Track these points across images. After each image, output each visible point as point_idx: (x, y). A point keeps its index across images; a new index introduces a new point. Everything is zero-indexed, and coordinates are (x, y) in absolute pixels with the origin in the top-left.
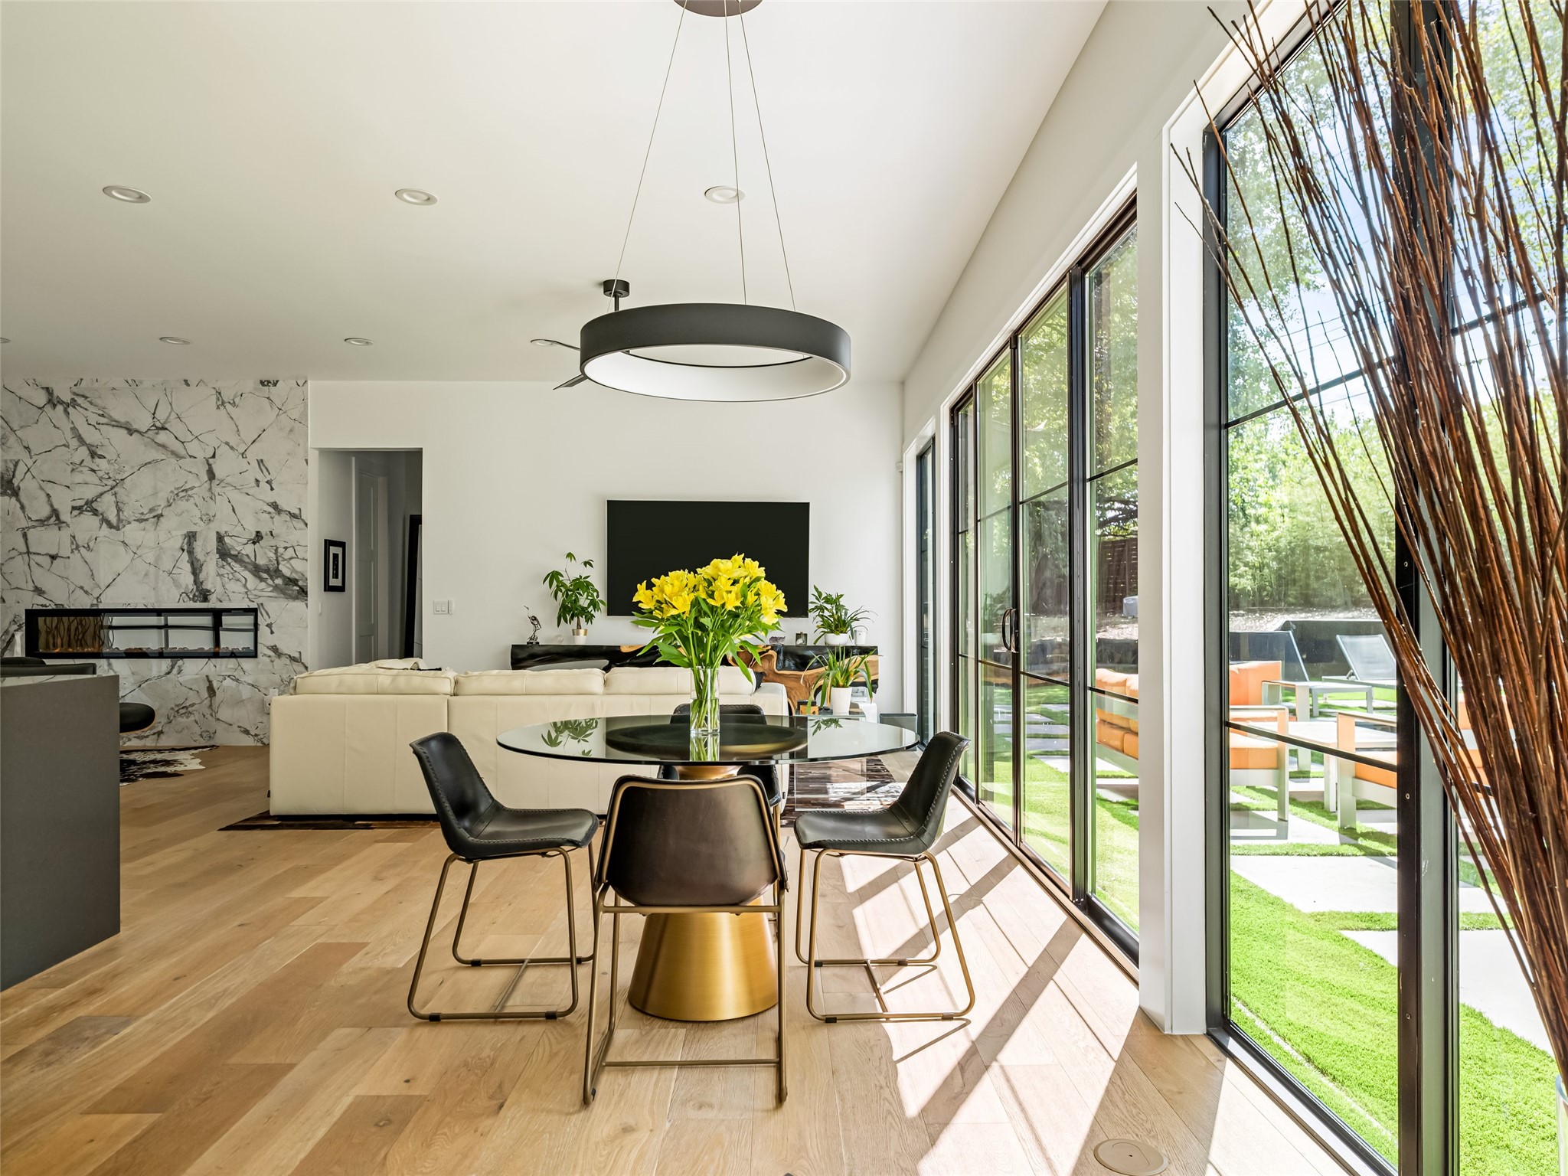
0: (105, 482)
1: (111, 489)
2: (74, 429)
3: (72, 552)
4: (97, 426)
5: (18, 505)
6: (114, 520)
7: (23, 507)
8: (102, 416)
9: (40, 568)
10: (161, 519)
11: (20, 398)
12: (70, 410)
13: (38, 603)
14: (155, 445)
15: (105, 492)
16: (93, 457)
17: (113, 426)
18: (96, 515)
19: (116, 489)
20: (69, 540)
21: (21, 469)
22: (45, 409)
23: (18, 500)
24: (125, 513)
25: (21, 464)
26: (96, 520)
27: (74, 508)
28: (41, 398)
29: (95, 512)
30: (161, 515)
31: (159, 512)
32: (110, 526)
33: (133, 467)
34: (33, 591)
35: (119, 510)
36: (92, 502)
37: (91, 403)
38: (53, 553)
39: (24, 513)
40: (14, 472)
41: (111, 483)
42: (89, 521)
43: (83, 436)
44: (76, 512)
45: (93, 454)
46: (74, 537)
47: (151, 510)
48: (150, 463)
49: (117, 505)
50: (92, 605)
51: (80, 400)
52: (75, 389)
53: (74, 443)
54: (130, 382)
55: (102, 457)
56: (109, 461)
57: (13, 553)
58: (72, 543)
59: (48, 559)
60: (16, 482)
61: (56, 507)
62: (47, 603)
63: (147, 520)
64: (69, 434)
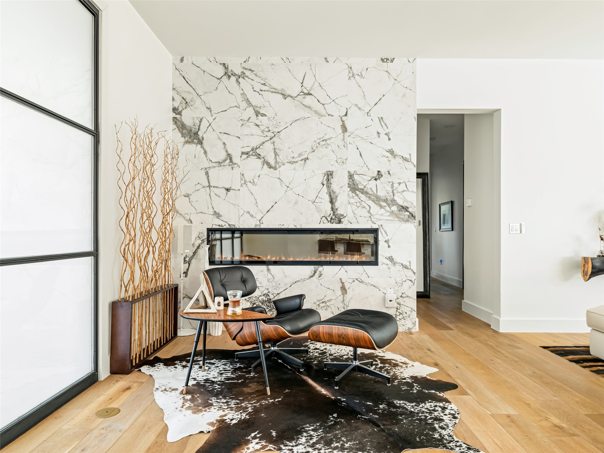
0: (266, 133)
1: (271, 139)
2: (243, 94)
3: (242, 185)
4: (260, 92)
5: (202, 151)
6: (272, 163)
7: (205, 152)
8: (264, 84)
9: (218, 198)
10: (307, 161)
11: (204, 71)
12: (241, 80)
13: (216, 223)
14: (303, 107)
15: (266, 141)
16: (257, 116)
17: (272, 92)
18: (259, 158)
19: (274, 139)
20: (239, 176)
21: (205, 124)
22: (222, 79)
23: (202, 147)
24: (281, 157)
25: (204, 121)
26: (259, 162)
27: (243, 153)
28: (220, 71)
29: (259, 156)
30: (307, 159)
31: (306, 156)
32: (270, 167)
33: (286, 123)
34: (213, 215)
35: (276, 154)
36: (256, 149)
37: (256, 75)
38: (227, 187)
39: (206, 156)
40: (199, 126)
41: (270, 134)
42: (254, 162)
43: (249, 99)
44: (244, 156)
45: (257, 113)
46: (243, 175)
47: (300, 155)
48: (299, 120)
49: (275, 151)
50: (256, 225)
51: (248, 73)
52: (244, 65)
53: (244, 105)
54: (285, 59)
55: (263, 115)
56: (269, 118)
57: (199, 187)
58: (242, 179)
59: (224, 191)
60: (200, 133)
61: (229, 152)
62: (223, 224)
63: (297, 162)
64: (240, 98)
